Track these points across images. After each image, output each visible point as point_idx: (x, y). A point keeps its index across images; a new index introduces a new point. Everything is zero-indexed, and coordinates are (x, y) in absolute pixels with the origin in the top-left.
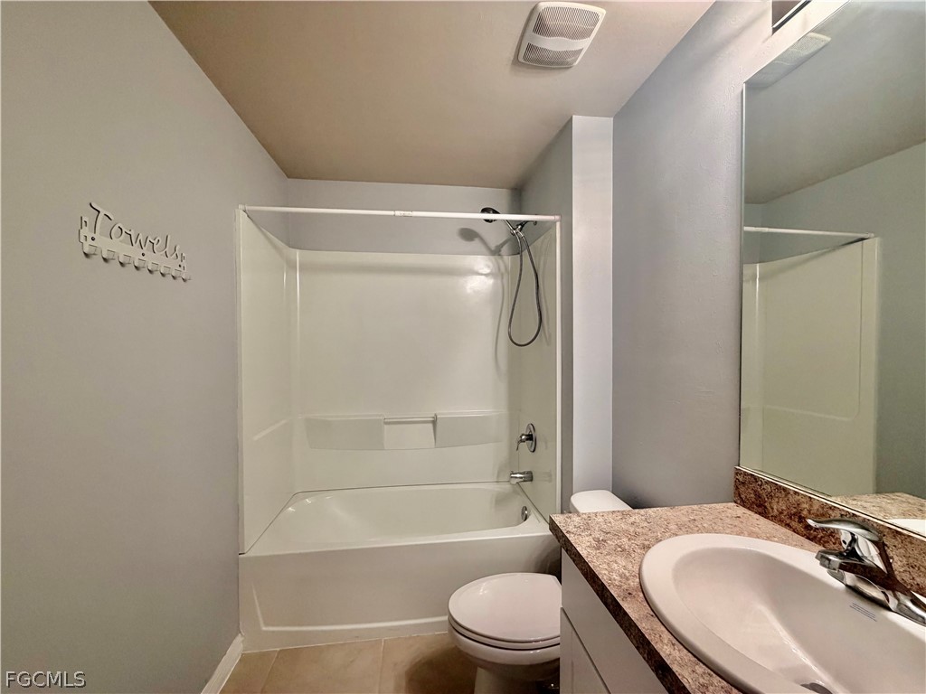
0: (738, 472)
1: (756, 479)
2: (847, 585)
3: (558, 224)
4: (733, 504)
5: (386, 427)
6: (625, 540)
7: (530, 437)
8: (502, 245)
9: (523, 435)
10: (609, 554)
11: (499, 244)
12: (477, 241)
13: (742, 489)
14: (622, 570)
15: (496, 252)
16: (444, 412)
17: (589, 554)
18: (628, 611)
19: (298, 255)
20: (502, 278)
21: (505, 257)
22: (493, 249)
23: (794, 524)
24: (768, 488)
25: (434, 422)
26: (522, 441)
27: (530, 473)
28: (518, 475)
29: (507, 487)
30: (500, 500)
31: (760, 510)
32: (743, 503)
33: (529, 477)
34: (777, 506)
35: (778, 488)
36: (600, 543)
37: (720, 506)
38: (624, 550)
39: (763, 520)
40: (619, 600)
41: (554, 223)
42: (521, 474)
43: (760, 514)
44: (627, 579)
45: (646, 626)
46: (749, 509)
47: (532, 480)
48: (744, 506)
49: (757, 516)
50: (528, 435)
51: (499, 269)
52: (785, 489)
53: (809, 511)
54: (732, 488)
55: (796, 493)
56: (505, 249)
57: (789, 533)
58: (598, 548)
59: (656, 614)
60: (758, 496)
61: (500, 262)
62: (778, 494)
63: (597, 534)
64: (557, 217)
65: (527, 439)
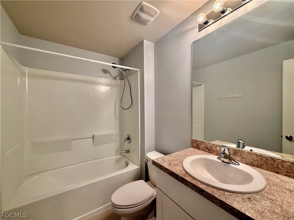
0: (192, 140)
1: (197, 141)
2: (222, 161)
3: (139, 72)
4: (191, 148)
5: (72, 141)
6: (175, 162)
7: (128, 139)
8: (117, 76)
9: (126, 138)
10: (174, 167)
11: (115, 76)
12: (108, 74)
13: (193, 144)
14: (179, 170)
15: (115, 78)
16: (96, 133)
17: (169, 168)
18: (187, 180)
19: (26, 70)
20: (117, 87)
21: (118, 81)
22: (114, 77)
23: (206, 150)
24: (200, 142)
25: (93, 137)
26: (126, 140)
27: (128, 150)
28: (124, 152)
29: (119, 156)
30: (118, 161)
31: (198, 148)
32: (194, 147)
33: (128, 151)
34: (202, 146)
35: (202, 142)
36: (170, 164)
37: (189, 149)
38: (176, 165)
39: (199, 151)
40: (184, 177)
41: (138, 71)
42: (125, 151)
43: (198, 149)
44: (182, 172)
45: (193, 182)
46: (195, 148)
47: (129, 152)
48: (194, 148)
49: (197, 150)
50: (128, 138)
51: (116, 84)
52: (203, 142)
53: (209, 146)
54: (191, 144)
55: (206, 142)
56: (118, 78)
57: (205, 152)
58: (170, 166)
59: (194, 178)
60: (197, 145)
61: (116, 82)
62: (202, 144)
63: (168, 162)
64: (139, 70)
65: (127, 139)
